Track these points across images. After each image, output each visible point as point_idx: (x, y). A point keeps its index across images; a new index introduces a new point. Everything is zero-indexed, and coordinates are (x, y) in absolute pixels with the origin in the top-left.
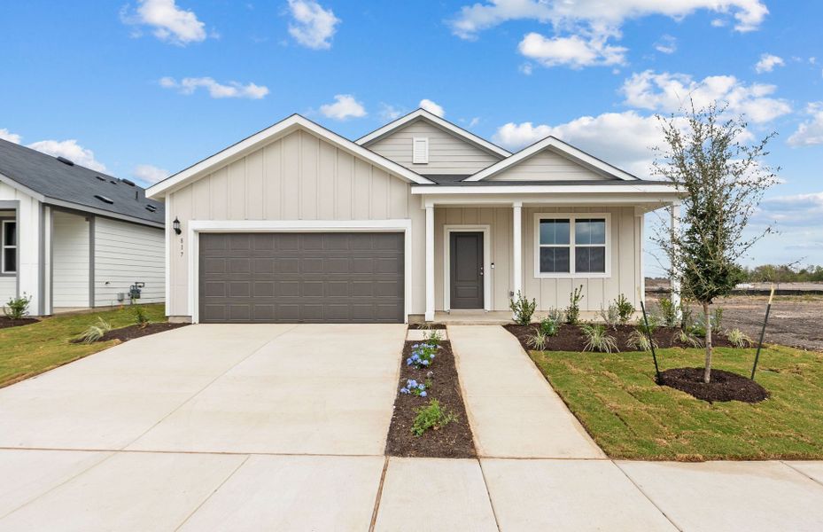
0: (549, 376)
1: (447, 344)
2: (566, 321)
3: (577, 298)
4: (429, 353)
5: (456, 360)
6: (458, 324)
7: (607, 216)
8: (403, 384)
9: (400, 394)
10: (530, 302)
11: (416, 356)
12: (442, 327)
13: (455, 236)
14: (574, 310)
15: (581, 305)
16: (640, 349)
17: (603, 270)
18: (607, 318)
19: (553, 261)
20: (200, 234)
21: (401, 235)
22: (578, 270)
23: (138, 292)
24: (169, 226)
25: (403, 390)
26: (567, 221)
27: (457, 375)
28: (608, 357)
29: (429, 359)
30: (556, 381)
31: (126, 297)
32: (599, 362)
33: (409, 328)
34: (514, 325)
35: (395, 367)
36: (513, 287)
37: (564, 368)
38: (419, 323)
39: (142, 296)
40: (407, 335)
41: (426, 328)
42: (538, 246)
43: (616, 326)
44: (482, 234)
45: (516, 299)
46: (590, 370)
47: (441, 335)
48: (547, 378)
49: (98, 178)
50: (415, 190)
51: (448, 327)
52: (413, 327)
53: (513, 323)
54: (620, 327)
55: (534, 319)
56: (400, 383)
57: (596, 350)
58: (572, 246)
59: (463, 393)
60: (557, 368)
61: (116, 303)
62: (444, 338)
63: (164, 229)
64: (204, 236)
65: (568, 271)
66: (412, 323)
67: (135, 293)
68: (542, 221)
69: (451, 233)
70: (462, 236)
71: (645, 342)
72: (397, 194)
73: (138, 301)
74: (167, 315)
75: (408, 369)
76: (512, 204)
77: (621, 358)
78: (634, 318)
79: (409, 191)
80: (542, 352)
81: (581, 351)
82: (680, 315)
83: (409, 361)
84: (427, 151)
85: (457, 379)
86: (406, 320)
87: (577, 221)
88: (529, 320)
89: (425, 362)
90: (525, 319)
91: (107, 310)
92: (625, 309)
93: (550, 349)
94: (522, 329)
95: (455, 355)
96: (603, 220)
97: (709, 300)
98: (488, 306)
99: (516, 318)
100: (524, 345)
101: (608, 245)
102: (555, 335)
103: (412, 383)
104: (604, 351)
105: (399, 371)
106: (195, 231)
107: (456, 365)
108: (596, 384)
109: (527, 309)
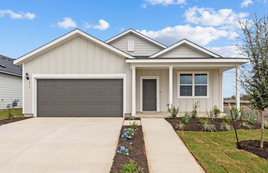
0: (186, 144)
1: (140, 127)
2: (192, 116)
3: (196, 107)
4: (132, 133)
5: (144, 135)
6: (145, 117)
7: (208, 73)
8: (119, 148)
9: (117, 154)
10: (176, 108)
11: (125, 134)
12: (139, 119)
13: (144, 81)
14: (195, 112)
15: (198, 110)
16: (226, 130)
17: (206, 95)
18: (210, 116)
19: (185, 91)
20: (37, 79)
21: (122, 80)
22: (196, 95)
23: (16, 103)
24: (24, 76)
25: (118, 151)
26: (191, 75)
27: (144, 143)
28: (213, 134)
29: (132, 136)
30: (190, 146)
31: (11, 105)
32: (209, 137)
33: (124, 120)
34: (170, 118)
35: (116, 139)
36: (169, 102)
37: (193, 140)
38: (129, 117)
39: (18, 105)
40: (123, 123)
41: (132, 119)
42: (179, 85)
43: (214, 119)
44: (156, 80)
45: (170, 107)
46: (205, 141)
47: (138, 123)
48: (186, 145)
49: (3, 58)
50: (127, 61)
51: (141, 119)
52: (126, 119)
53: (169, 117)
54: (215, 120)
55: (178, 116)
56: (118, 147)
57: (207, 131)
58: (193, 85)
59: (147, 153)
60: (190, 139)
61: (6, 108)
62: (139, 124)
63: (22, 77)
64: (39, 80)
65: (192, 95)
66: (126, 117)
67: (15, 104)
68: (181, 75)
69: (143, 79)
70: (147, 81)
71: (228, 127)
72: (120, 63)
73: (15, 107)
74: (23, 113)
75: (122, 140)
76: (168, 67)
77: (218, 134)
78: (221, 115)
79: (125, 61)
80: (183, 132)
81: (200, 131)
82: (240, 114)
83: (123, 136)
84: (133, 46)
85: (144, 145)
86: (124, 116)
87: (196, 75)
88: (176, 116)
89: (130, 137)
90: (174, 116)
91: (2, 111)
92: (217, 112)
93: (186, 130)
94: (173, 120)
95: (144, 133)
96: (206, 75)
97: (263, 109)
98: (158, 110)
99: (170, 115)
100: (174, 128)
101: (208, 85)
102: (188, 123)
103: (123, 148)
104: (210, 131)
105: (118, 141)
106: (35, 78)
107: (144, 137)
108: (209, 149)
109: (175, 111)
